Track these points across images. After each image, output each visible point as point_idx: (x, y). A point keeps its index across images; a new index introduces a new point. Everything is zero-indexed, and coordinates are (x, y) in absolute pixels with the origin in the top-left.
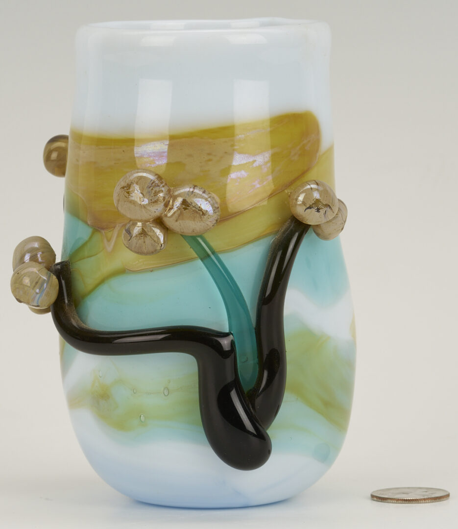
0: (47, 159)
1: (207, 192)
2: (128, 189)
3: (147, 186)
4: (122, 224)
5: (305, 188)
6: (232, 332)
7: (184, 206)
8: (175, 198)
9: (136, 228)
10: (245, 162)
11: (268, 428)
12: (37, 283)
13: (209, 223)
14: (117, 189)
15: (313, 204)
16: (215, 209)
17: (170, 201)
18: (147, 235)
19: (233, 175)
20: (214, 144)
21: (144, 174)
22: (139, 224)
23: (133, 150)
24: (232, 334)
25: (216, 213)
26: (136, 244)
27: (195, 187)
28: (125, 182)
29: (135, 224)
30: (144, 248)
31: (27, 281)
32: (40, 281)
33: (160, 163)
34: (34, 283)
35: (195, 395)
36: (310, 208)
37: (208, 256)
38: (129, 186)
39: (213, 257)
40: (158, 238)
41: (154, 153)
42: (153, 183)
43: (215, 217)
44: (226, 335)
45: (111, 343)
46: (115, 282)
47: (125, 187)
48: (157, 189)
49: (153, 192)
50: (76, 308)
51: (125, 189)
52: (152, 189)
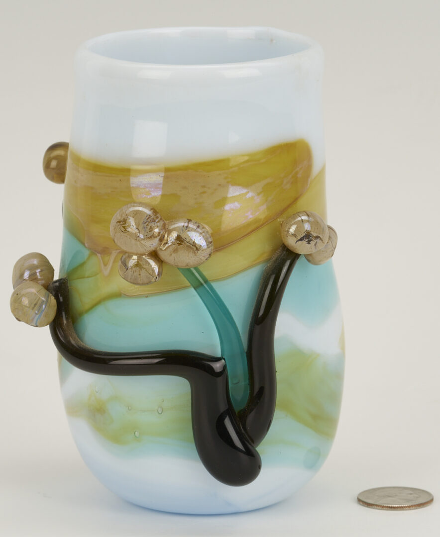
0: (47, 166)
1: (201, 227)
2: (124, 224)
3: (142, 221)
4: (118, 251)
5: (297, 220)
6: (224, 357)
7: (178, 242)
8: (170, 232)
9: (131, 260)
10: (238, 194)
11: (257, 446)
12: (35, 305)
13: (203, 258)
14: (113, 222)
15: (304, 236)
16: (209, 243)
17: (164, 236)
18: (143, 268)
19: (227, 207)
20: (209, 177)
21: (140, 209)
22: (135, 257)
23: (129, 180)
24: (224, 359)
25: (209, 247)
26: (132, 276)
27: (189, 221)
28: (122, 216)
29: (130, 257)
30: (139, 280)
31: (26, 301)
32: (39, 303)
33: (156, 194)
34: (33, 305)
35: (188, 414)
36: (301, 239)
37: (202, 284)
38: (125, 221)
39: (205, 285)
40: (153, 270)
41: (149, 184)
42: (148, 219)
43: (209, 251)
44: (218, 360)
45: (107, 364)
46: (111, 304)
47: (122, 221)
48: (152, 224)
49: (149, 227)
50: (73, 325)
51: (121, 223)
52: (148, 225)
